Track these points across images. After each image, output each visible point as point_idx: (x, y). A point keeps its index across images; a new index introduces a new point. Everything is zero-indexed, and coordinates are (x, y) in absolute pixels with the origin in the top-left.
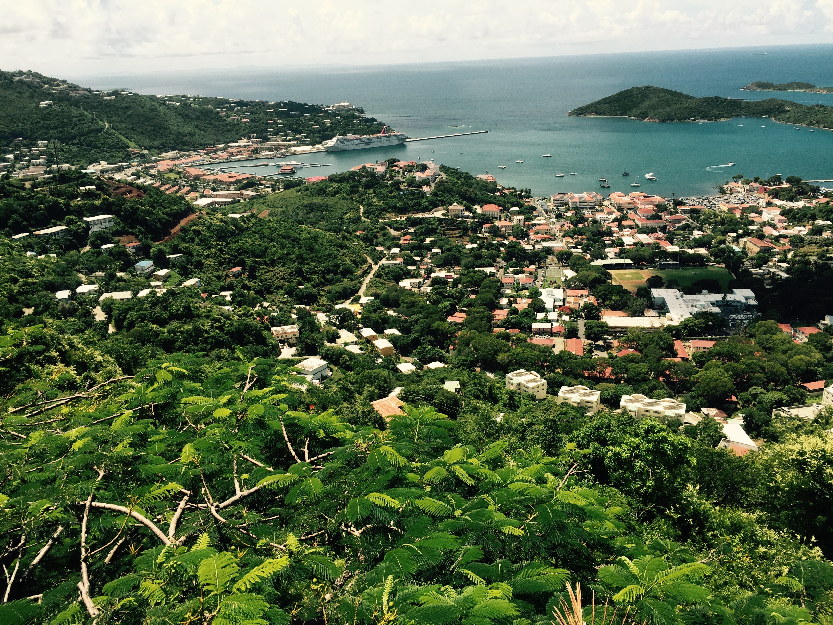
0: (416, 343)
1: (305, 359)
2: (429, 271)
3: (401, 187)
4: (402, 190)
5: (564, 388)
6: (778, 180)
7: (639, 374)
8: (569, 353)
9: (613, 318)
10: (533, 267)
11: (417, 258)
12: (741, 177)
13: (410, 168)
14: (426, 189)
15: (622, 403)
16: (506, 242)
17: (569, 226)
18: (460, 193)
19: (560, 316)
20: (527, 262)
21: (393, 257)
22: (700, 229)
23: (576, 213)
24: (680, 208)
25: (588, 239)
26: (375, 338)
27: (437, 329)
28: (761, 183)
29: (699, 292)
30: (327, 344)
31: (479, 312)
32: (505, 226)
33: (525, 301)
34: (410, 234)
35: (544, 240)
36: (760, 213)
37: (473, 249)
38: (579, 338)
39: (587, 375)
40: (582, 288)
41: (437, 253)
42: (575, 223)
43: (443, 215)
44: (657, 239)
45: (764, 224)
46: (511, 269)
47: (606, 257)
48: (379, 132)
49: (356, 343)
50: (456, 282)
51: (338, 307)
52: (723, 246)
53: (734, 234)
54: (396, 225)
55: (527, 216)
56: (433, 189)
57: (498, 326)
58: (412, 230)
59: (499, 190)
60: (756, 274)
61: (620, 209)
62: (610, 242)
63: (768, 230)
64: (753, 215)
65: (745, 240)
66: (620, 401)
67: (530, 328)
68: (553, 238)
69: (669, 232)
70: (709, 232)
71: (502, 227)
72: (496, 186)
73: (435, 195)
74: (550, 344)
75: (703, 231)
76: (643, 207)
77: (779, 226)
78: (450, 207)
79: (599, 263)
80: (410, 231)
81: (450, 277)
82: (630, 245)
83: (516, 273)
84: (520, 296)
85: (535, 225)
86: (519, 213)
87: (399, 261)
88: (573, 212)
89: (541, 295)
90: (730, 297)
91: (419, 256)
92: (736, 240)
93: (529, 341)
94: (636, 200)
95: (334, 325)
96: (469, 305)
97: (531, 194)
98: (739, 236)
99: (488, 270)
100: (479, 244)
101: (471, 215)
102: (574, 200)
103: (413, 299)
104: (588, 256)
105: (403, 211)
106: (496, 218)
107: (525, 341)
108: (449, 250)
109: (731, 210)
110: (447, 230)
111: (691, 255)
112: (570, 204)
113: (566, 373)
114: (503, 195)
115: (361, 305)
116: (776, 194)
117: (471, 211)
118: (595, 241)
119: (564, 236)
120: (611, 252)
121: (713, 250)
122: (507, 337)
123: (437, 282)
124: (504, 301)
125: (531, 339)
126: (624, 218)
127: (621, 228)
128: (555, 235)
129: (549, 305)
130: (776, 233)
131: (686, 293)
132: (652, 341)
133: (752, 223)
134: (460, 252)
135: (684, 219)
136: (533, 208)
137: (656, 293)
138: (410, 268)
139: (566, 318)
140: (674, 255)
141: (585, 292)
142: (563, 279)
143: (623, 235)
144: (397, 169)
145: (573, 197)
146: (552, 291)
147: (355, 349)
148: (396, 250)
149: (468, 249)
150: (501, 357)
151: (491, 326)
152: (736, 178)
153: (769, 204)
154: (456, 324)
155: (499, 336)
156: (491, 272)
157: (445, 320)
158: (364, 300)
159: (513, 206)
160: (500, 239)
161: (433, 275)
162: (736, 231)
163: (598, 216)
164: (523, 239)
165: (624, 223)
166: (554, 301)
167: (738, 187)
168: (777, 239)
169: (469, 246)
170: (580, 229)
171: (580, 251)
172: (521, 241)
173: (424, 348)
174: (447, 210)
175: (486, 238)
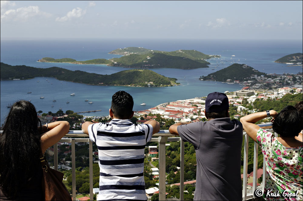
6: (61, 113)
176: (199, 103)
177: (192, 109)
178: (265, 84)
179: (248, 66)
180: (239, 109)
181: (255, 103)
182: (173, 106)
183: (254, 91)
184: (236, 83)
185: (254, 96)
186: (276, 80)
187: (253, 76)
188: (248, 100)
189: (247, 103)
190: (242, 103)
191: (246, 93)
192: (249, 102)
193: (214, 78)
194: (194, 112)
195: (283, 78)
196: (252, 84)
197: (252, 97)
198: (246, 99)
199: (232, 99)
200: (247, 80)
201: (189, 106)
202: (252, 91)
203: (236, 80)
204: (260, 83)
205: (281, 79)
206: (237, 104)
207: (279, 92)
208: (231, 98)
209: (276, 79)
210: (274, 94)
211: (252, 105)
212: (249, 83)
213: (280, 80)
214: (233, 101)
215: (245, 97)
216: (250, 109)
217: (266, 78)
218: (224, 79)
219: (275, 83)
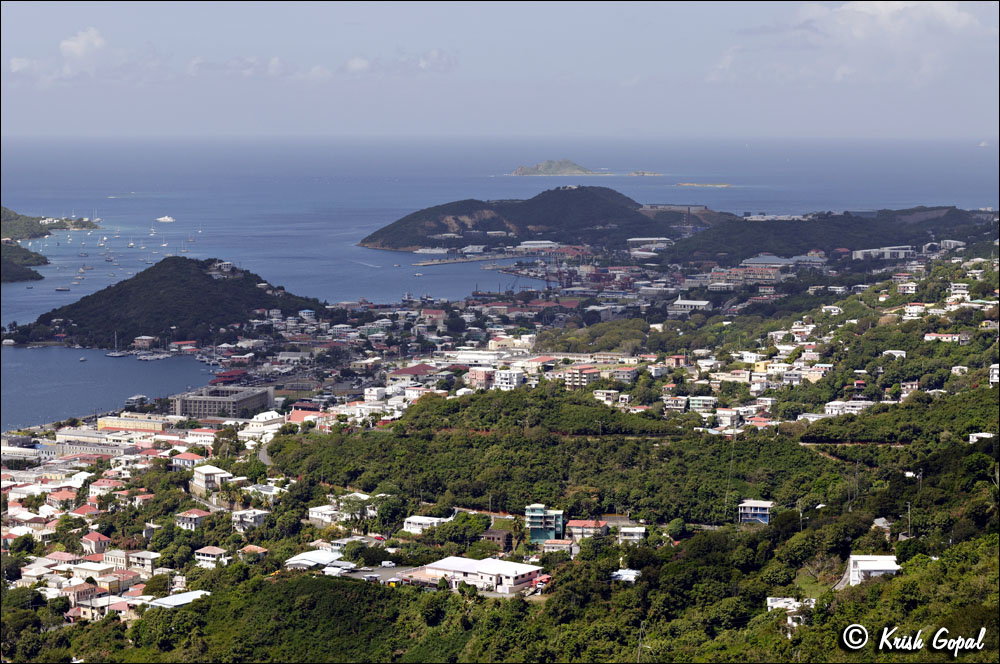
178: (317, 351)
179: (234, 270)
180: (198, 484)
181: (274, 449)
183: (271, 389)
184: (180, 353)
185: (272, 414)
186: (370, 331)
187: (261, 317)
188: (240, 433)
189: (239, 447)
190: (215, 453)
191: (232, 398)
192: (249, 445)
193: (71, 334)
195: (401, 322)
196: (257, 356)
197: (262, 417)
198: (232, 432)
199: (163, 432)
200: (231, 339)
202: (259, 391)
203: (182, 337)
204: (294, 349)
205: (394, 328)
206: (191, 456)
207: (389, 390)
208: (159, 427)
209: (369, 325)
210: (366, 398)
211: (264, 458)
212: (243, 351)
213: (389, 329)
214: (168, 445)
215: (229, 422)
216: (253, 481)
217: (324, 325)
218: (121, 336)
219: (368, 345)
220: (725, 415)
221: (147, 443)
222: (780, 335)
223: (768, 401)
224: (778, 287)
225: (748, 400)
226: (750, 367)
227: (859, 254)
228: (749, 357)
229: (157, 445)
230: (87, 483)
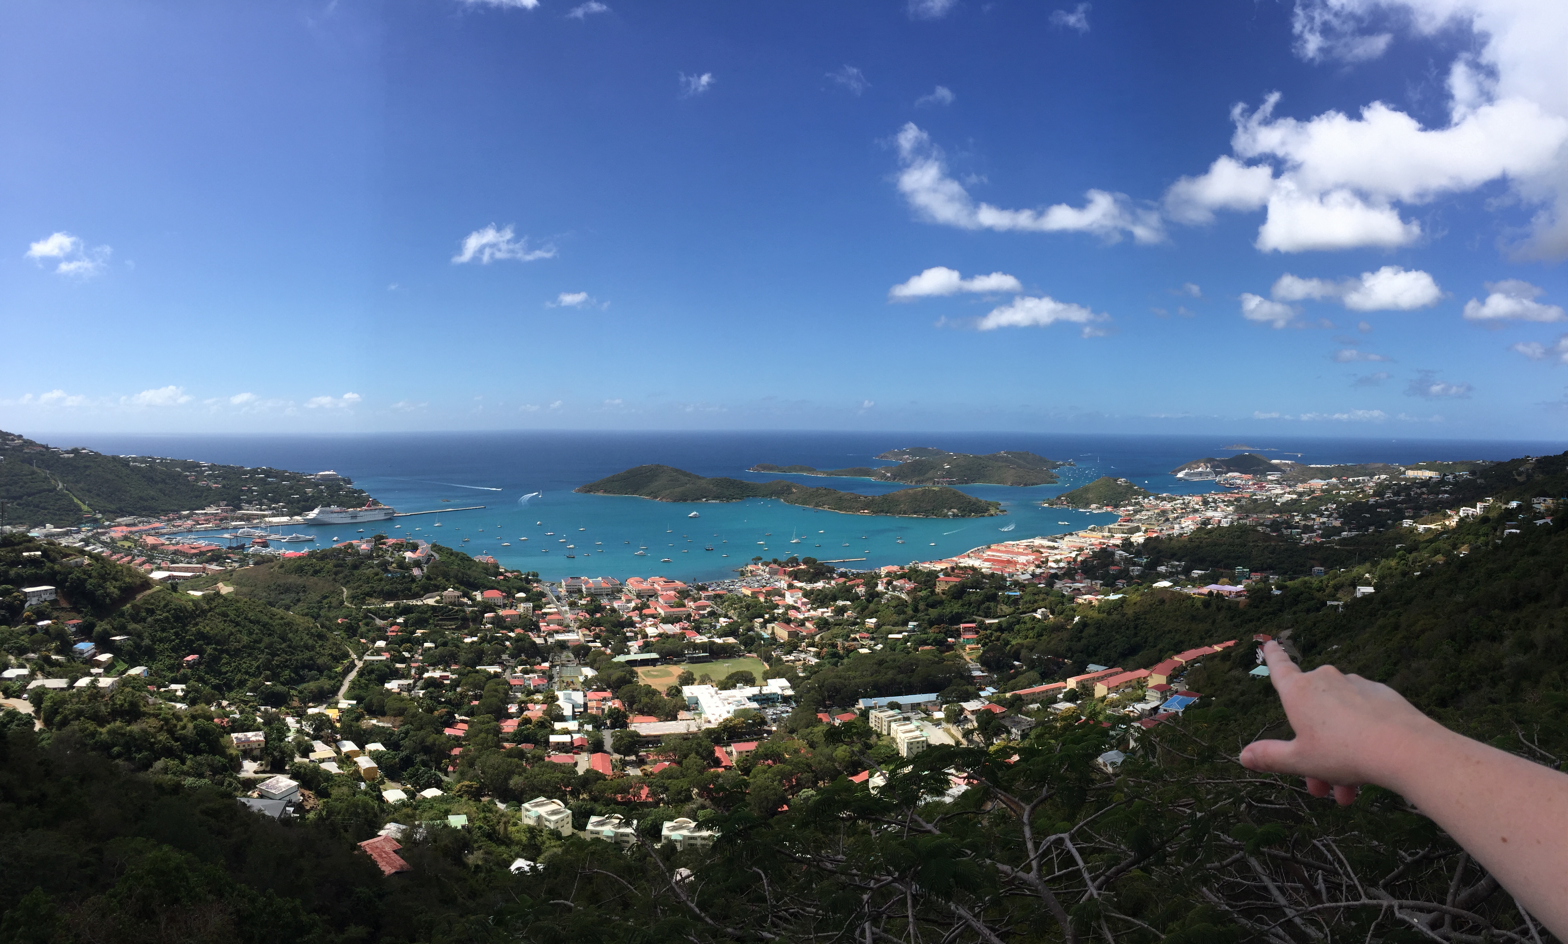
0: (407, 762)
1: (270, 778)
2: (422, 671)
3: (389, 568)
4: (389, 571)
5: (594, 819)
6: (794, 561)
7: (679, 793)
8: (597, 773)
9: (644, 725)
10: (546, 665)
11: (406, 654)
12: (760, 559)
13: (399, 547)
14: (416, 572)
15: (665, 832)
16: (512, 634)
17: (584, 615)
18: (456, 577)
19: (581, 725)
20: (539, 660)
21: (378, 652)
22: (726, 616)
23: (592, 600)
24: (703, 594)
25: (607, 631)
26: (356, 754)
27: (434, 744)
28: (779, 565)
29: (734, 686)
30: (298, 759)
31: (483, 723)
32: (510, 616)
33: (538, 707)
34: (399, 624)
35: (557, 632)
36: (783, 596)
37: (473, 643)
38: (605, 752)
39: (619, 799)
40: (604, 690)
41: (430, 648)
42: (592, 613)
43: (437, 602)
44: (684, 629)
45: (790, 607)
46: (520, 668)
47: (628, 653)
48: (364, 505)
49: (333, 759)
50: (455, 684)
51: (310, 711)
52: (751, 633)
53: (762, 620)
54: (381, 613)
55: (536, 603)
56: (425, 570)
57: (507, 741)
58: (400, 620)
59: (501, 574)
60: (788, 661)
61: (639, 596)
62: (633, 634)
63: (792, 613)
64: (777, 598)
65: (773, 625)
66: (661, 830)
67: (547, 742)
68: (567, 629)
69: (694, 621)
70: (735, 618)
71: (507, 617)
72: (498, 568)
73: (428, 578)
74: (572, 762)
75: (730, 618)
76: (665, 593)
77: (803, 609)
78: (445, 593)
79: (622, 658)
80: (398, 621)
81: (447, 678)
82: (654, 637)
83: (525, 672)
84: (532, 701)
85: (546, 614)
86: (526, 600)
87: (384, 657)
88: (588, 599)
89: (558, 699)
90: (766, 690)
91: (409, 652)
92: (764, 625)
93: (547, 759)
94: (656, 586)
95: (308, 734)
96: (471, 713)
97: (539, 578)
98: (766, 622)
99: (492, 669)
100: (481, 638)
101: (470, 602)
102: (588, 586)
103: (402, 705)
104: (609, 651)
105: (390, 596)
106: (500, 606)
107: (541, 759)
108: (445, 644)
109: (755, 595)
110: (441, 620)
111: (720, 644)
112: (584, 590)
113: (594, 799)
114: (506, 579)
115: (340, 710)
116: (796, 576)
117: (469, 599)
118: (615, 634)
119: (579, 628)
120: (634, 646)
121: (741, 637)
122: (521, 755)
123: (432, 683)
124: (513, 709)
125: (549, 757)
126: (646, 606)
127: (644, 617)
128: (568, 626)
129: (567, 711)
130: (801, 617)
131: (720, 689)
132: (690, 750)
133: (777, 606)
134: (457, 647)
135: (708, 606)
136: (542, 595)
137: (688, 691)
138: (398, 665)
139: (589, 727)
140: (703, 647)
141: (608, 694)
142: (581, 679)
143: (646, 626)
144: (384, 547)
145: (586, 583)
146: (570, 694)
147: (332, 768)
148: (381, 644)
149: (467, 643)
150: (515, 781)
151: (499, 742)
152: (756, 560)
153: (791, 587)
154: (457, 738)
155: (510, 754)
156: (495, 672)
157: (441, 732)
158: (344, 704)
159: (519, 592)
160: (504, 632)
161: (426, 675)
162: (763, 617)
163: (616, 605)
164: (531, 630)
165: (646, 611)
166: (573, 707)
167: (759, 569)
168: (802, 623)
169: (468, 640)
170: (598, 619)
171: (599, 645)
172: (530, 634)
173: (417, 770)
174: (441, 596)
175: (489, 630)
176: (1043, 547)
177: (1031, 558)
180: (1116, 557)
181: (1144, 545)
182: (999, 551)
183: (1140, 524)
184: (1108, 510)
185: (1141, 533)
188: (1131, 540)
189: (1131, 545)
190: (1123, 547)
191: (1127, 527)
192: (1135, 544)
194: (1036, 563)
195: (1186, 501)
196: (1134, 512)
197: (1138, 534)
198: (1127, 539)
199: (1102, 539)
201: (1026, 552)
202: (1135, 524)
203: (1108, 505)
204: (1148, 510)
205: (1183, 503)
206: (1114, 547)
207: (1183, 526)
208: (1101, 537)
210: (1175, 528)
211: (1141, 548)
212: (1129, 511)
214: (1104, 544)
215: (1125, 536)
216: (1137, 556)
217: (1158, 502)
218: (1086, 504)
219: (1174, 510)
220: (1305, 536)
221: (1097, 542)
222: (1323, 508)
223: (1320, 532)
224: (1323, 491)
225: (1313, 531)
226: (1314, 519)
227: (1351, 480)
228: (1314, 516)
229: (1100, 543)
230: (1077, 555)
